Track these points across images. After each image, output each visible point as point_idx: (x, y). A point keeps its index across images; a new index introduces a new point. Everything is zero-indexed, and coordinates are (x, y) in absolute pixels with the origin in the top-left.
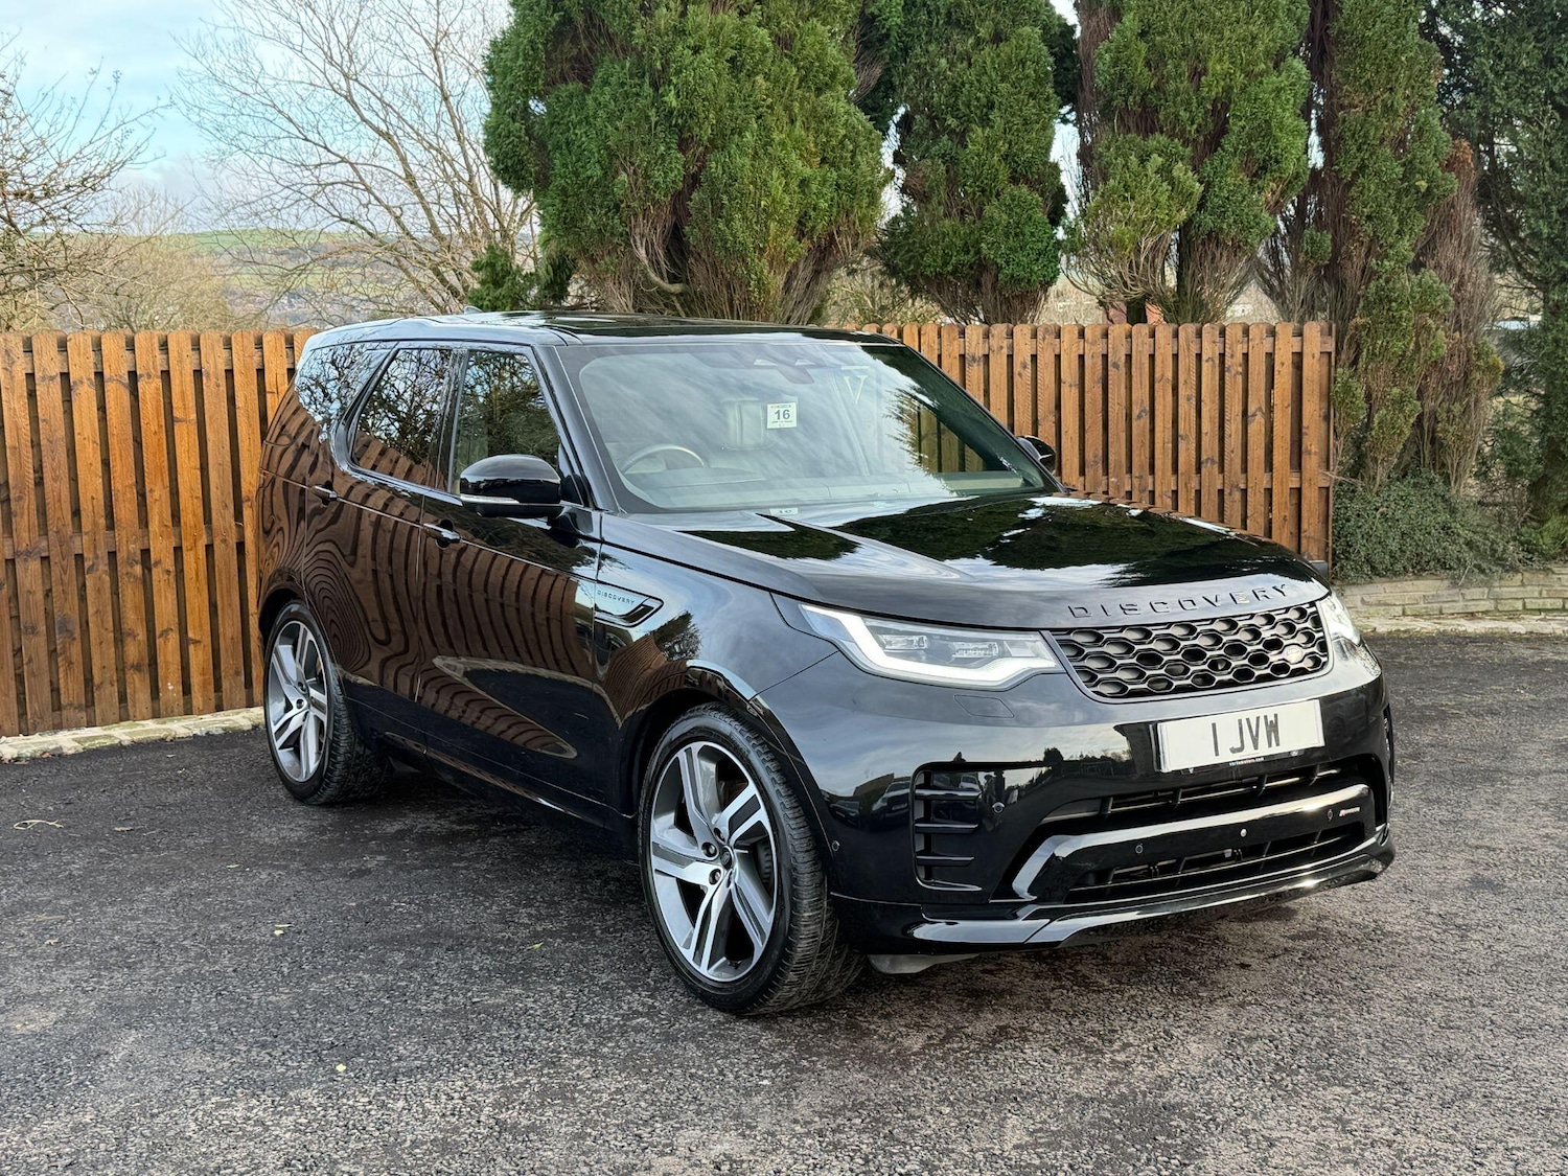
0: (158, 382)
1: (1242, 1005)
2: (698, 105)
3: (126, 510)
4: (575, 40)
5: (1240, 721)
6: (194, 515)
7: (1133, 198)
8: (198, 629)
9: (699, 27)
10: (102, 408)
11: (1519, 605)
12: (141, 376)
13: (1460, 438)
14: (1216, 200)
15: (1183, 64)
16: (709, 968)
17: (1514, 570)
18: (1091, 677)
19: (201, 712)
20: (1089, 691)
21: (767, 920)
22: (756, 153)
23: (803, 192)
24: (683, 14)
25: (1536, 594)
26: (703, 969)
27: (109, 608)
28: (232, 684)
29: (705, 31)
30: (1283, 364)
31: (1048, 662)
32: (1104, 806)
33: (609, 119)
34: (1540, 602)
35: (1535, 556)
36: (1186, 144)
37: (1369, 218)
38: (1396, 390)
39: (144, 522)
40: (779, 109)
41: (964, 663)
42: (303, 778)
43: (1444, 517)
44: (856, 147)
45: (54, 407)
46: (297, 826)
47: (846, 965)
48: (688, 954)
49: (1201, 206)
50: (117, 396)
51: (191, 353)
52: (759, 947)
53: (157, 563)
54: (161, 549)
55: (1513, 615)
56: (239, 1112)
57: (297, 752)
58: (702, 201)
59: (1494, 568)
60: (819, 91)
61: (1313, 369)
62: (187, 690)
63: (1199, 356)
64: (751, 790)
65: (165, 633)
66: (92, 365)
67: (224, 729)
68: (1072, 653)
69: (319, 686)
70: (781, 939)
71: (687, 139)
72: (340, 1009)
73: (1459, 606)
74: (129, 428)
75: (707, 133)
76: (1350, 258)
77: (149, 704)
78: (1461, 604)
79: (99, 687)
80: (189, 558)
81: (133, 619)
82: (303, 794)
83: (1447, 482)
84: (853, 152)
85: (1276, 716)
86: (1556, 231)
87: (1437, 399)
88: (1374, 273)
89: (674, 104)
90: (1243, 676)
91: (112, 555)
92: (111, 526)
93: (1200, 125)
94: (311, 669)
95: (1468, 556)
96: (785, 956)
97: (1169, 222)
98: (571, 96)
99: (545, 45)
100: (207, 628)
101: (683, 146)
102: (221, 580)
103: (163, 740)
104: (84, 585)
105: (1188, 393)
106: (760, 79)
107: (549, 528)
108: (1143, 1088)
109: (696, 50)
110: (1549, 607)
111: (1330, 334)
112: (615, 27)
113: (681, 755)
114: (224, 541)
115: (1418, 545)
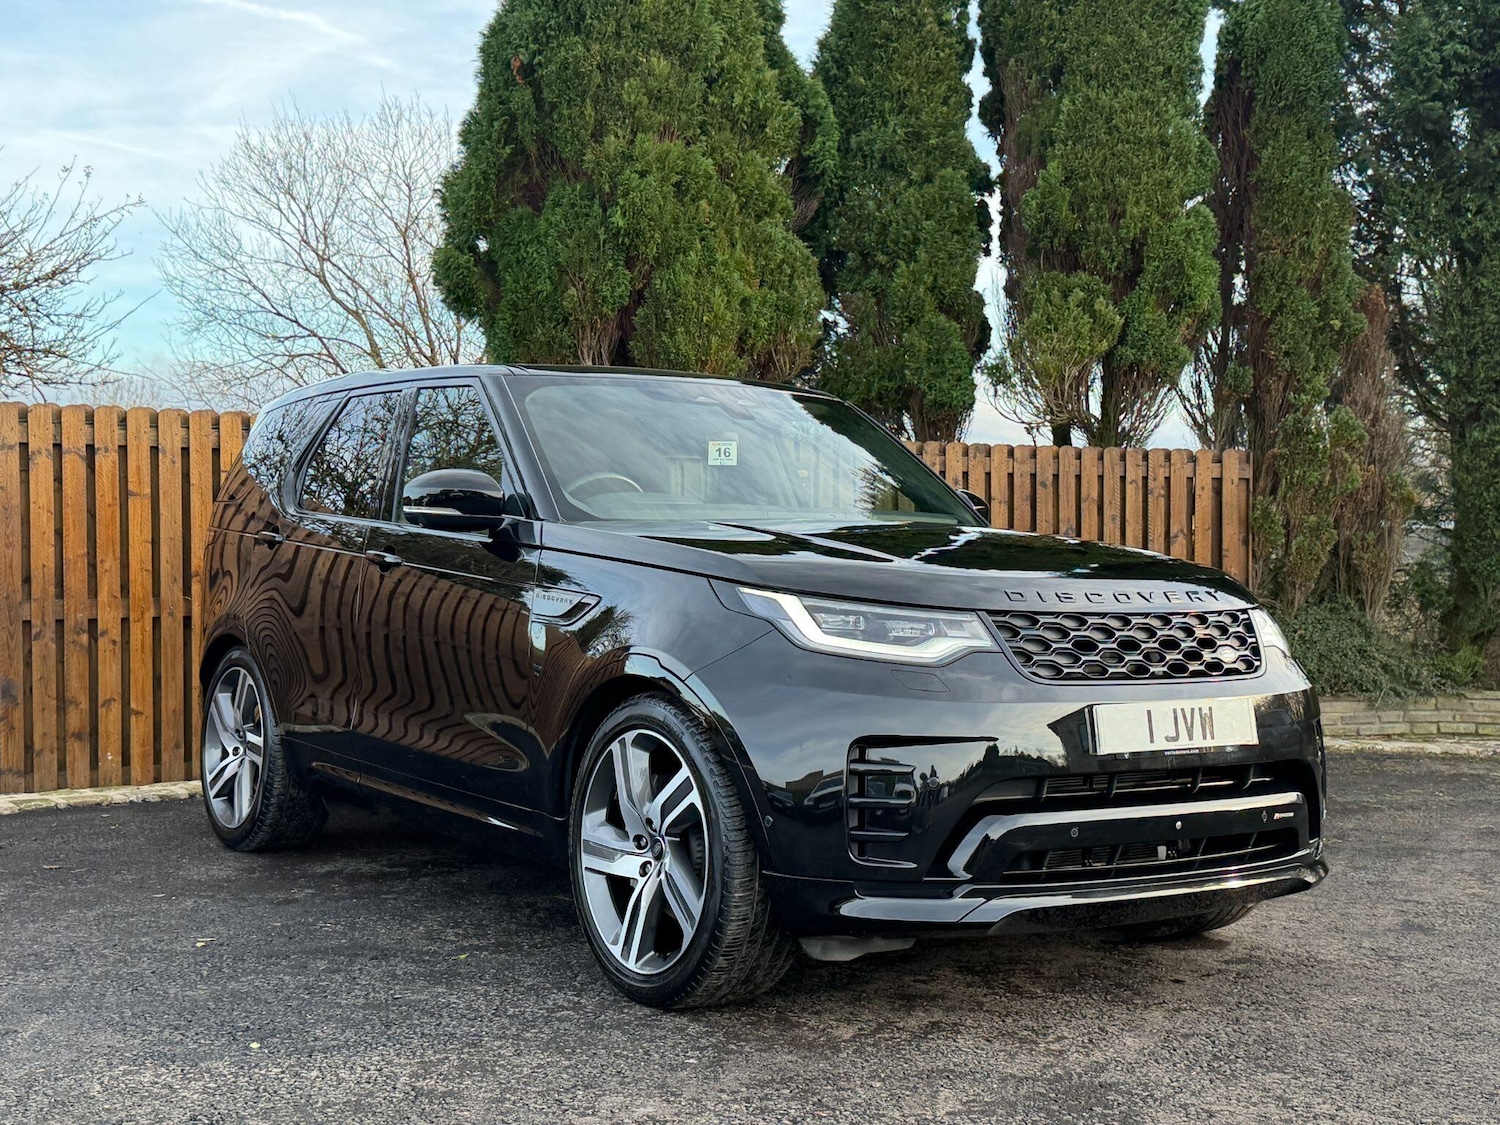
0: (115, 456)
1: (1178, 1010)
2: (644, 224)
3: (76, 579)
4: (526, 170)
5: (1175, 711)
6: (143, 587)
7: (1056, 330)
8: (141, 700)
9: (646, 153)
10: (58, 479)
11: (1433, 729)
12: (99, 449)
13: (1374, 565)
14: (1136, 334)
15: (1104, 206)
16: (637, 961)
17: (1428, 694)
18: (1027, 657)
19: (140, 784)
20: (1026, 671)
21: (697, 906)
22: (700, 271)
23: (744, 311)
24: (632, 142)
25: (1450, 719)
26: (631, 964)
27: (53, 676)
28: (171, 756)
29: (651, 157)
30: (1203, 488)
31: (986, 642)
32: (1039, 790)
33: (560, 238)
34: (1455, 726)
35: (1450, 682)
36: (1107, 280)
37: (1287, 354)
38: (1313, 518)
39: (93, 592)
40: (721, 232)
41: (900, 641)
42: (235, 824)
43: (1360, 640)
44: (793, 272)
45: (11, 476)
46: (227, 867)
47: (777, 954)
48: (616, 951)
49: (1122, 340)
50: (74, 467)
51: (148, 429)
52: (688, 933)
53: (104, 633)
54: (109, 619)
55: (1427, 738)
56: (147, 1077)
57: (231, 801)
58: (646, 316)
59: (1409, 692)
60: (759, 218)
61: (1232, 494)
62: (126, 760)
63: (1123, 478)
64: (685, 772)
65: (107, 702)
66: (51, 436)
67: (161, 797)
68: (1008, 635)
69: (256, 731)
70: (712, 923)
71: (633, 258)
72: (257, 1001)
73: (1375, 728)
74: (83, 499)
75: (652, 251)
76: (1269, 391)
77: (87, 773)
78: (1377, 726)
79: (39, 754)
80: (135, 629)
81: (76, 687)
82: (234, 841)
83: (1362, 608)
84: (791, 277)
85: (1210, 709)
86: (1464, 371)
87: (1352, 527)
88: (1291, 406)
89: (621, 223)
90: (1177, 669)
91: (60, 623)
92: (60, 595)
93: (1120, 263)
94: (248, 715)
95: (1384, 679)
96: (715, 939)
97: (1091, 352)
98: (521, 219)
99: (496, 175)
100: (150, 699)
101: (630, 263)
102: (166, 654)
103: (99, 804)
104: (30, 652)
105: (1113, 513)
106: (703, 203)
107: (490, 540)
108: (1079, 1070)
109: (643, 174)
110: (1462, 731)
111: (1248, 461)
112: (567, 153)
113: (615, 747)
114: (171, 614)
115: (1335, 667)
